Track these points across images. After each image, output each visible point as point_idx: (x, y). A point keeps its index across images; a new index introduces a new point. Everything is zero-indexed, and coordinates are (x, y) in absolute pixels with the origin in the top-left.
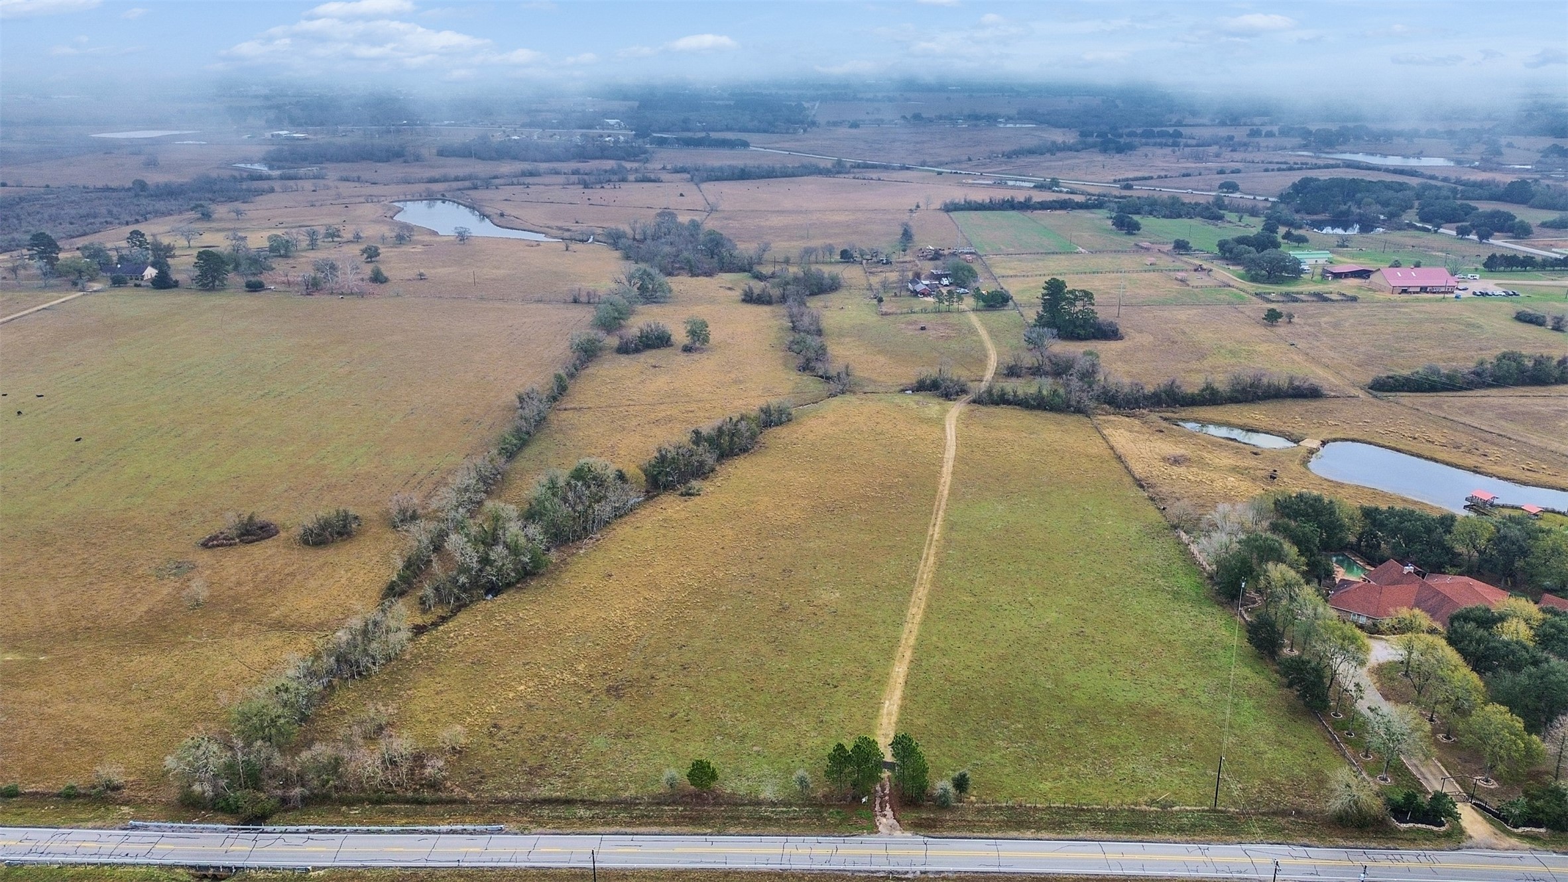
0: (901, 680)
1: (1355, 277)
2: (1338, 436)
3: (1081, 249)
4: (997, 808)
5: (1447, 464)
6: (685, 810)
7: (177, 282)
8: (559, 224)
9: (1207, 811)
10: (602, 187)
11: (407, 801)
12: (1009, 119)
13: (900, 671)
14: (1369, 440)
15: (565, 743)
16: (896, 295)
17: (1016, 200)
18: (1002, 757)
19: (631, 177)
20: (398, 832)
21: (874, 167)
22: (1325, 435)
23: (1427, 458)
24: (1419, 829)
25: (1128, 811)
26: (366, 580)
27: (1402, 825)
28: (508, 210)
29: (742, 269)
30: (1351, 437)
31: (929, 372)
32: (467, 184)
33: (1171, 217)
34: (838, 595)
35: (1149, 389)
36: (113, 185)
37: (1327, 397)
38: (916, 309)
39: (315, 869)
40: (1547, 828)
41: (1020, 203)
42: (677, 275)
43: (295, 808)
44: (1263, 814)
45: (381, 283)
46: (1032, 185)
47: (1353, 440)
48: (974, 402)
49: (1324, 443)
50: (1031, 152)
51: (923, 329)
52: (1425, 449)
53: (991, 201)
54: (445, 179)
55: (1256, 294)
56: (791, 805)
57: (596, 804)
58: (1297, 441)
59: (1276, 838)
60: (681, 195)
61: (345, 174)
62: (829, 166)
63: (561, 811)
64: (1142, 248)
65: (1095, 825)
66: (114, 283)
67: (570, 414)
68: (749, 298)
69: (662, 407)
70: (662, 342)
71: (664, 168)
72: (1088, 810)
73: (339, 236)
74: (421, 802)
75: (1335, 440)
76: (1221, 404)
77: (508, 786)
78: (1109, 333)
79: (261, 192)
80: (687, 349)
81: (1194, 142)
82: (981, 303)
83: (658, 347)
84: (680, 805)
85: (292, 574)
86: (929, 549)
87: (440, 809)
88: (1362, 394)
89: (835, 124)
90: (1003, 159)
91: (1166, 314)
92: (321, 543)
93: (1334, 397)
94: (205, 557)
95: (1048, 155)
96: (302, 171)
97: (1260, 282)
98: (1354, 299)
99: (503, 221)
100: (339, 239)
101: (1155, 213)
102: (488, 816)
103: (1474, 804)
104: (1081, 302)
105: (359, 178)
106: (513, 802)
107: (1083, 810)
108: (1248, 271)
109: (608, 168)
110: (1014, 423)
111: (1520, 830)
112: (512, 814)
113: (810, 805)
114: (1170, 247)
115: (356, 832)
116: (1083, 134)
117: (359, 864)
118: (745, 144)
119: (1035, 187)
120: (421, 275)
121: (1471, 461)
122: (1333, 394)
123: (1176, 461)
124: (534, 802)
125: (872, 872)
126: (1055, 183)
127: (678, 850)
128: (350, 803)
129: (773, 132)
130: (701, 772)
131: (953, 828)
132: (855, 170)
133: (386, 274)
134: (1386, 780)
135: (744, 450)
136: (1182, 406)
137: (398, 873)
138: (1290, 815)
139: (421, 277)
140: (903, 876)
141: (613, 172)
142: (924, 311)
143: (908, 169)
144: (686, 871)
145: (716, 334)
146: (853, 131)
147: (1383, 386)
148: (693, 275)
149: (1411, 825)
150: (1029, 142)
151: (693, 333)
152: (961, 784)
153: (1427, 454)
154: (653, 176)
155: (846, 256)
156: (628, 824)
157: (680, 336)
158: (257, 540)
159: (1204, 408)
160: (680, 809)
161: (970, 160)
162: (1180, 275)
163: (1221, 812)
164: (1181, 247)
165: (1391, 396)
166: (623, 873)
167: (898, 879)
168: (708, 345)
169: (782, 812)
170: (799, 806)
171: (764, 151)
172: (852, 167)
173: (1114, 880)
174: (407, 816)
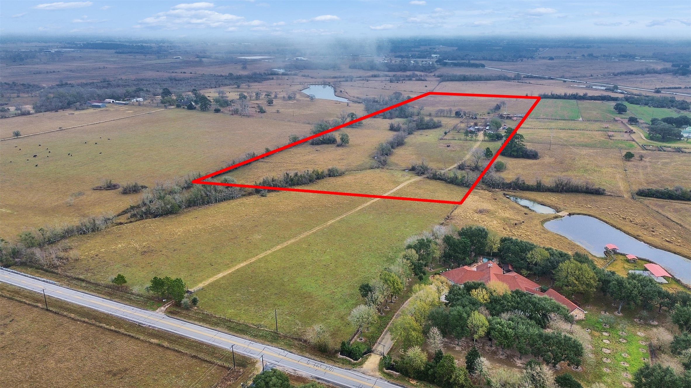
0: (236, 268)
2: (584, 212)
3: (580, 119)
4: (203, 313)
6: (111, 291)
7: (195, 107)
9: (272, 332)
10: (397, 82)
11: (44, 270)
13: (242, 265)
14: (597, 216)
15: (108, 264)
16: (458, 132)
19: (414, 79)
20: (32, 278)
22: (577, 211)
23: (617, 229)
25: (245, 325)
27: (340, 356)
28: (348, 89)
31: (417, 163)
32: (344, 79)
34: (261, 237)
36: (223, 74)
37: (605, 195)
38: (456, 138)
40: (401, 373)
43: (17, 265)
44: (292, 338)
45: (262, 113)
46: (604, 88)
47: (589, 215)
48: (427, 177)
49: (570, 215)
50: (630, 73)
51: (448, 146)
53: (565, 95)
55: (642, 145)
56: (142, 297)
57: (89, 283)
58: (558, 212)
59: (285, 347)
60: (426, 86)
62: (513, 76)
63: (79, 283)
64: (615, 120)
66: (177, 107)
67: (262, 163)
70: (330, 141)
71: (434, 75)
72: (232, 322)
74: (47, 271)
75: (579, 214)
76: (543, 191)
77: (75, 273)
79: (270, 79)
80: (339, 145)
82: (486, 138)
83: (328, 144)
84: (111, 289)
88: (627, 196)
90: (612, 76)
91: (577, 150)
92: (126, 193)
94: (89, 193)
95: (640, 76)
99: (339, 94)
101: (649, 104)
103: (384, 357)
104: (518, 140)
105: (308, 75)
106: (70, 277)
107: (230, 321)
108: (649, 134)
111: (388, 371)
112: (66, 280)
113: (147, 298)
114: (627, 120)
115: (22, 275)
116: (673, 66)
117: (11, 283)
118: (483, 66)
119: (606, 89)
122: (610, 194)
123: (481, 212)
124: (76, 278)
125: (135, 322)
126: (616, 88)
127: (91, 301)
128: (31, 267)
129: (504, 61)
130: (120, 279)
131: (181, 317)
132: (525, 79)
134: (361, 340)
136: (521, 190)
137: (17, 288)
138: (301, 341)
139: (278, 112)
140: (142, 325)
141: (409, 76)
142: (460, 139)
143: (552, 79)
144: (85, 307)
145: (352, 140)
147: (645, 194)
148: (384, 118)
149: (345, 357)
151: (342, 139)
153: (619, 226)
154: (423, 78)
155: (458, 114)
157: (338, 140)
158: (109, 190)
159: (527, 192)
161: (592, 76)
162: (611, 134)
163: (278, 334)
164: (633, 120)
166: (68, 303)
167: (140, 326)
168: (347, 145)
169: (137, 298)
170: (144, 298)
171: (491, 69)
172: (524, 77)
173: (205, 344)
174: (41, 274)
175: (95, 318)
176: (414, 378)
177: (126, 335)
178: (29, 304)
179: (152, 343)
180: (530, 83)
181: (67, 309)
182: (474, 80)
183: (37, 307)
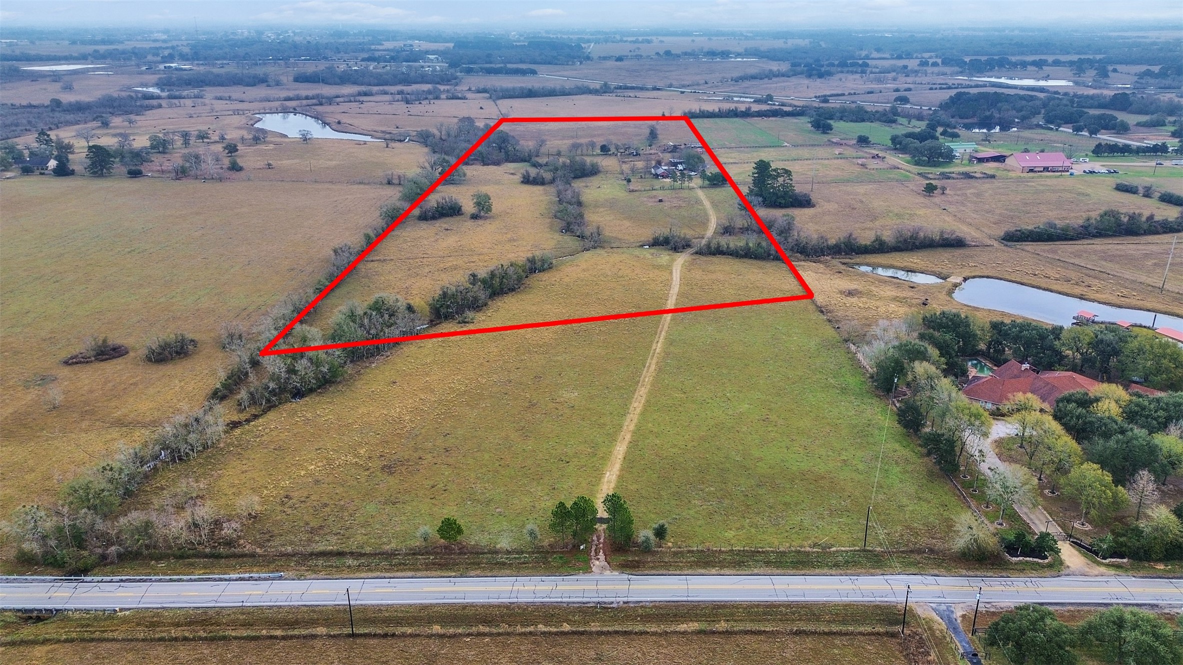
0: (621, 456)
1: (994, 161)
2: (977, 274)
3: (786, 144)
4: (689, 552)
5: (1060, 293)
6: (436, 558)
7: (73, 170)
8: (384, 129)
9: (858, 551)
10: (420, 103)
11: (206, 556)
12: (738, 55)
13: (620, 449)
14: (1000, 276)
15: (343, 508)
16: (641, 177)
17: (739, 110)
18: (696, 512)
19: (443, 96)
20: (195, 580)
21: (632, 88)
22: (967, 273)
23: (1044, 289)
24: (1027, 562)
25: (795, 552)
26: (196, 388)
27: (1014, 559)
28: (345, 119)
29: (523, 160)
30: (986, 274)
31: (662, 231)
32: (314, 101)
33: (856, 121)
34: (576, 394)
35: (832, 242)
36: (34, 103)
37: (969, 246)
38: (656, 187)
39: (121, 610)
40: (1129, 558)
41: (742, 112)
42: (472, 165)
43: (112, 563)
44: (903, 552)
45: (237, 171)
46: (752, 100)
47: (988, 277)
48: (696, 253)
49: (965, 279)
50: (753, 77)
51: (661, 201)
52: (1043, 282)
53: (720, 111)
54: (298, 98)
55: (918, 174)
56: (522, 553)
57: (362, 555)
58: (944, 278)
59: (913, 570)
60: (481, 108)
61: (219, 95)
62: (598, 87)
63: (334, 561)
64: (833, 142)
65: (768, 563)
66: (23, 172)
67: (376, 264)
68: (527, 180)
69: (450, 259)
70: (454, 211)
71: (470, 90)
72: (763, 552)
73: (208, 138)
74: (218, 557)
75: (974, 277)
76: (888, 252)
77: (291, 543)
78: (804, 202)
79: (152, 108)
80: (475, 217)
81: (877, 70)
82: (707, 182)
83: (451, 216)
84: (432, 554)
85: (135, 384)
86: (652, 359)
87: (233, 562)
88: (996, 244)
89: (605, 58)
90: (732, 83)
91: (849, 189)
92: (161, 361)
93: (974, 246)
94: (66, 371)
95: (766, 80)
96: (185, 93)
97: (921, 165)
98: (993, 177)
99: (339, 127)
100: (208, 140)
101: (844, 119)
102: (272, 566)
103: (1072, 542)
104: (782, 178)
105: (230, 97)
106: (294, 555)
107: (759, 552)
108: (914, 157)
109: (426, 89)
110: (727, 268)
111: (1107, 561)
112: (292, 564)
113: (538, 552)
114: (855, 142)
115: (160, 581)
116: (793, 65)
117: (159, 606)
118: (534, 72)
119: (754, 101)
120: (269, 165)
121: (1078, 290)
122: (974, 244)
123: (850, 293)
124: (311, 554)
125: (584, 603)
126: (770, 98)
127: (425, 589)
128: (159, 558)
129: (556, 64)
130: (449, 528)
131: (652, 568)
132: (618, 91)
133: (241, 164)
134: (1002, 524)
135: (512, 290)
137: (191, 612)
138: (925, 552)
140: (609, 606)
141: (429, 92)
142: (662, 188)
143: (658, 89)
144: (431, 605)
145: (497, 206)
146: (618, 63)
147: (1014, 238)
148: (485, 164)
149: (1021, 558)
150: (752, 71)
151: (478, 204)
152: (660, 533)
153: (1044, 285)
154: (460, 95)
155: (605, 149)
156: (387, 570)
157: (469, 206)
158: (110, 359)
159: (874, 255)
160: (431, 558)
161: (706, 83)
162: (860, 161)
163: (870, 551)
164: (863, 141)
165: (1019, 245)
166: (379, 609)
167: (605, 608)
168: (490, 214)
169: (515, 558)
170: (529, 553)
171: (548, 77)
172: (616, 88)
173: (780, 605)
174: (205, 567)
175: (487, 620)
176: (1160, 560)
177: (608, 633)
178: (284, 638)
179: (684, 633)
180: (636, 97)
181: (399, 622)
182: (546, 96)
183: (314, 637)
